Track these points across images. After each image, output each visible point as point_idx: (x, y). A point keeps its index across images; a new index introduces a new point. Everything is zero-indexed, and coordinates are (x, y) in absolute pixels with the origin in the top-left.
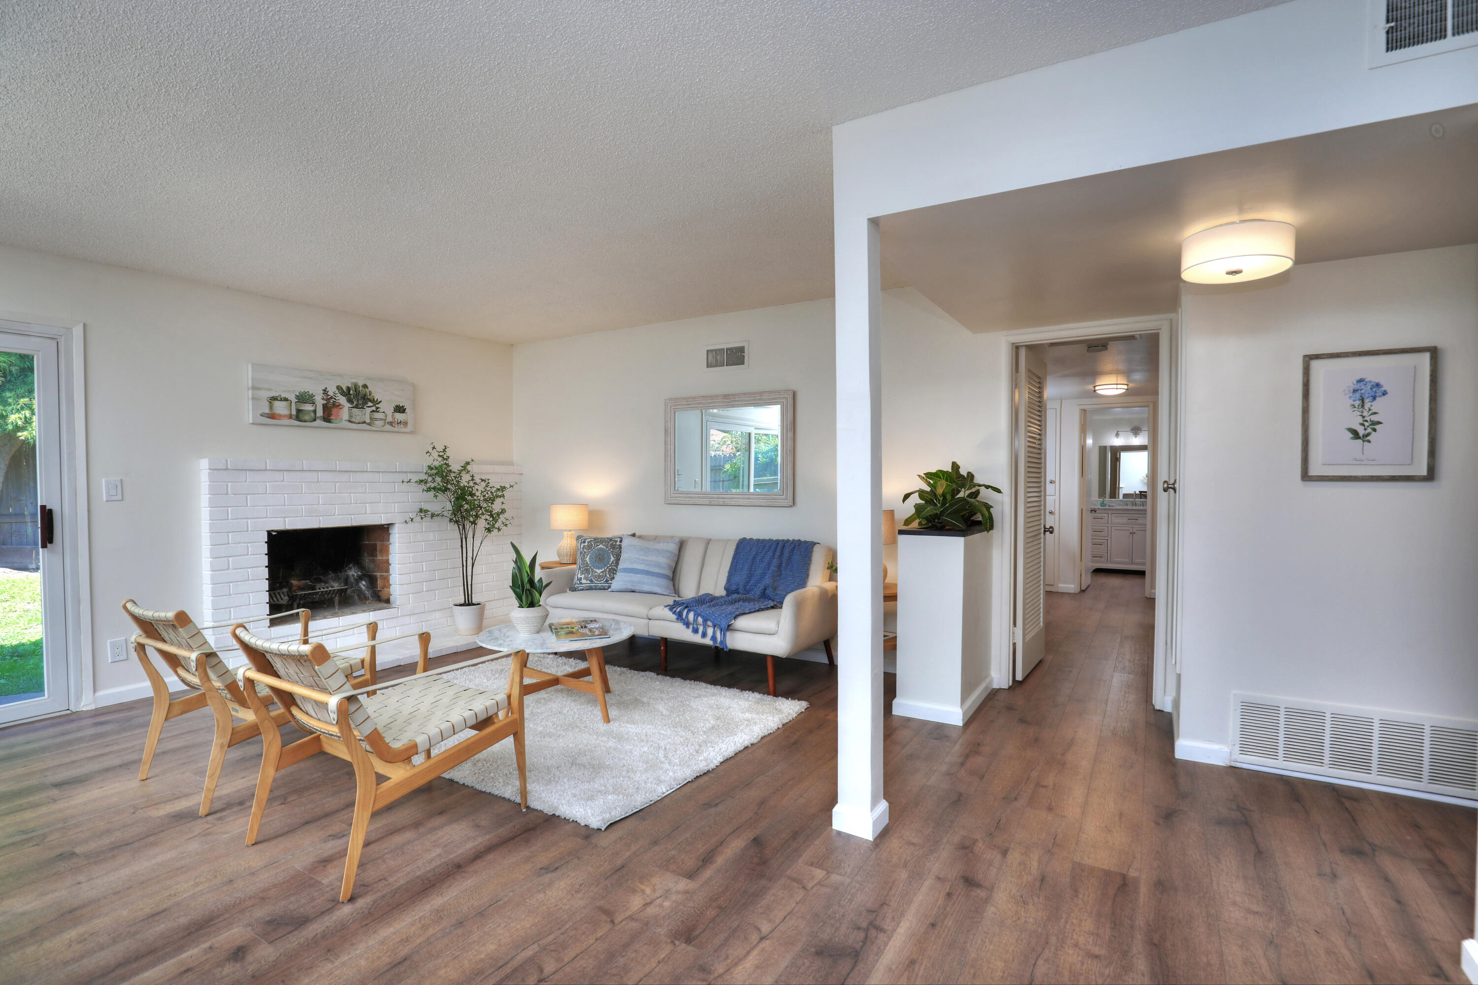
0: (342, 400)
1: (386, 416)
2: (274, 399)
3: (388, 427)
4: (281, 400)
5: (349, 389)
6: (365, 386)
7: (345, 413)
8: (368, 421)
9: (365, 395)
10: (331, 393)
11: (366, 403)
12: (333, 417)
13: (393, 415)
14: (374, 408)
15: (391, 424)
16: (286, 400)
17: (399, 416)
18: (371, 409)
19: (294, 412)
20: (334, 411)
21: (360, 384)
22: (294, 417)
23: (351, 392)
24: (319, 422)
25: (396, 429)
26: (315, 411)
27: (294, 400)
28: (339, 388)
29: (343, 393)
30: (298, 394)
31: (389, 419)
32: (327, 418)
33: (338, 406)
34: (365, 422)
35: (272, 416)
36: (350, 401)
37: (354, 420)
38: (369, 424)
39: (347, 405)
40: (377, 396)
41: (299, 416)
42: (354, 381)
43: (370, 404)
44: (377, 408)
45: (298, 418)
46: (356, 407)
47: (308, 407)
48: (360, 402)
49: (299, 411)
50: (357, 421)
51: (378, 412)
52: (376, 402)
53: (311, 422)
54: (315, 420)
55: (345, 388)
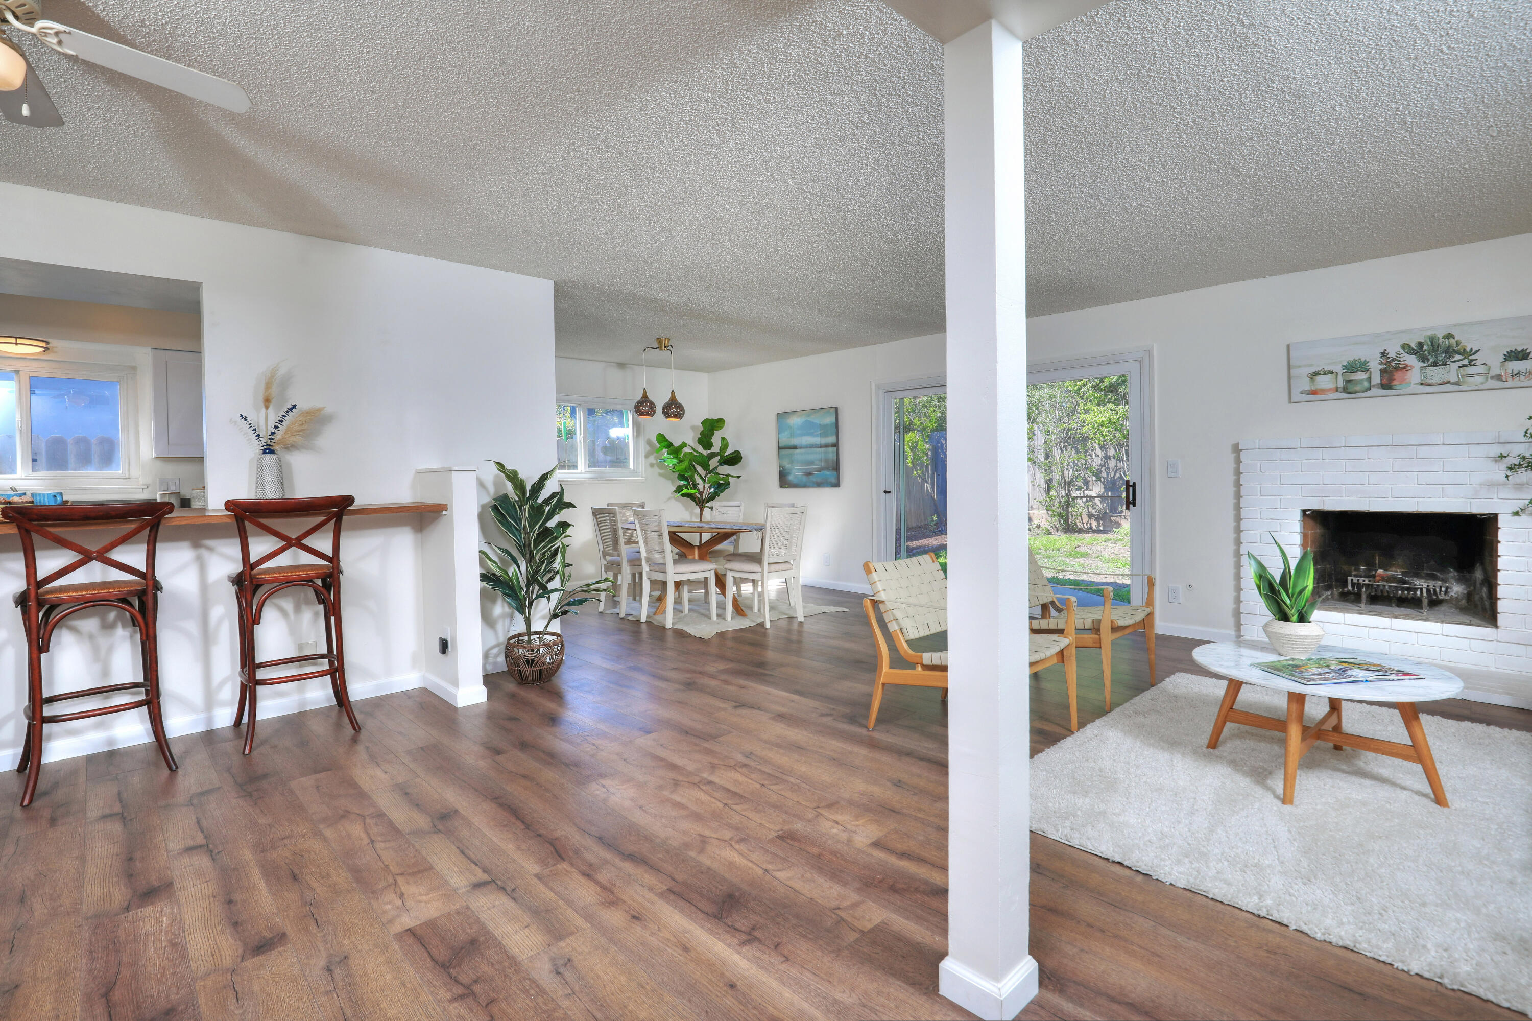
0: (1411, 360)
1: (1489, 368)
2: (1317, 374)
3: (1494, 383)
4: (1324, 374)
5: (1420, 345)
6: (1449, 336)
7: (1414, 376)
8: (1455, 379)
9: (1449, 347)
10: (1392, 355)
11: (1451, 357)
12: (1395, 383)
13: (1503, 366)
14: (1466, 362)
15: (1499, 378)
16: (1330, 372)
17: (1516, 365)
18: (1460, 364)
19: (1341, 385)
20: (1398, 375)
21: (1440, 334)
22: (1341, 390)
23: (1425, 348)
24: (1375, 392)
25: (1509, 384)
26: (1369, 380)
27: (1340, 371)
28: (1405, 346)
29: (1411, 352)
30: (1345, 363)
31: (1496, 371)
32: (1387, 386)
33: (1405, 368)
34: (1449, 382)
35: (1314, 393)
36: (1423, 359)
37: (1429, 382)
38: (1457, 383)
39: (1419, 365)
40: (1470, 346)
41: (1348, 388)
42: (1429, 333)
43: (1457, 357)
44: (1473, 360)
45: (1345, 390)
46: (1434, 364)
47: (1361, 376)
48: (1441, 358)
49: (1348, 382)
50: (1434, 382)
51: (1473, 365)
52: (1468, 354)
53: (1364, 392)
54: (1369, 389)
55: (1414, 345)
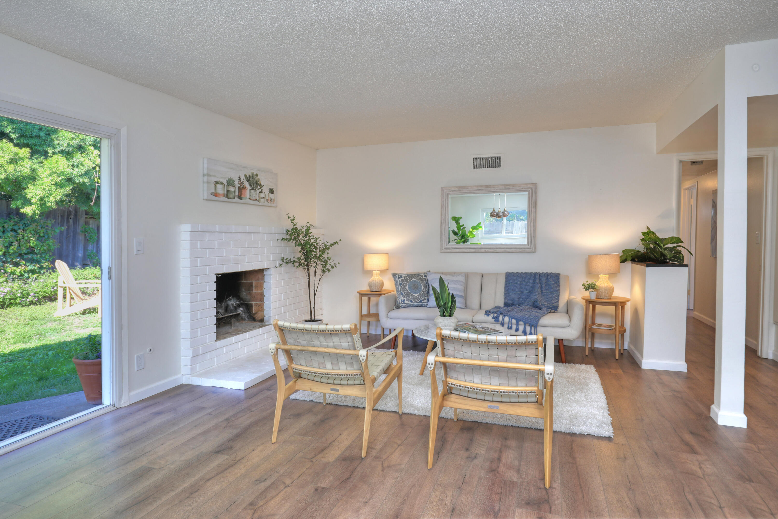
0: (247, 184)
1: (265, 195)
2: (217, 183)
3: (266, 203)
4: (220, 184)
5: (250, 177)
6: (257, 175)
7: (248, 194)
8: (258, 199)
9: (257, 181)
10: (242, 180)
11: (257, 187)
12: (242, 196)
13: (268, 195)
14: (260, 190)
15: (267, 200)
16: (222, 184)
17: (271, 196)
19: (226, 193)
20: (243, 191)
21: (255, 174)
22: (225, 196)
23: (251, 179)
24: (237, 200)
25: (269, 204)
26: (235, 192)
27: (226, 184)
28: (246, 176)
29: (248, 180)
30: (227, 180)
31: (267, 198)
32: (240, 198)
33: (245, 188)
34: (256, 200)
35: (216, 195)
36: (250, 185)
37: (252, 198)
38: (258, 201)
39: (249, 188)
40: (262, 182)
41: (227, 195)
42: (252, 171)
43: (259, 187)
44: (262, 190)
45: (227, 197)
46: (253, 189)
47: (232, 189)
48: (255, 186)
49: (228, 191)
50: (253, 199)
51: (262, 193)
52: (262, 186)
53: (233, 199)
54: (235, 198)
55: (248, 176)
